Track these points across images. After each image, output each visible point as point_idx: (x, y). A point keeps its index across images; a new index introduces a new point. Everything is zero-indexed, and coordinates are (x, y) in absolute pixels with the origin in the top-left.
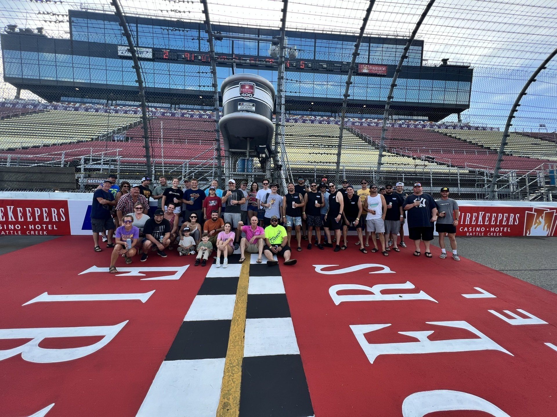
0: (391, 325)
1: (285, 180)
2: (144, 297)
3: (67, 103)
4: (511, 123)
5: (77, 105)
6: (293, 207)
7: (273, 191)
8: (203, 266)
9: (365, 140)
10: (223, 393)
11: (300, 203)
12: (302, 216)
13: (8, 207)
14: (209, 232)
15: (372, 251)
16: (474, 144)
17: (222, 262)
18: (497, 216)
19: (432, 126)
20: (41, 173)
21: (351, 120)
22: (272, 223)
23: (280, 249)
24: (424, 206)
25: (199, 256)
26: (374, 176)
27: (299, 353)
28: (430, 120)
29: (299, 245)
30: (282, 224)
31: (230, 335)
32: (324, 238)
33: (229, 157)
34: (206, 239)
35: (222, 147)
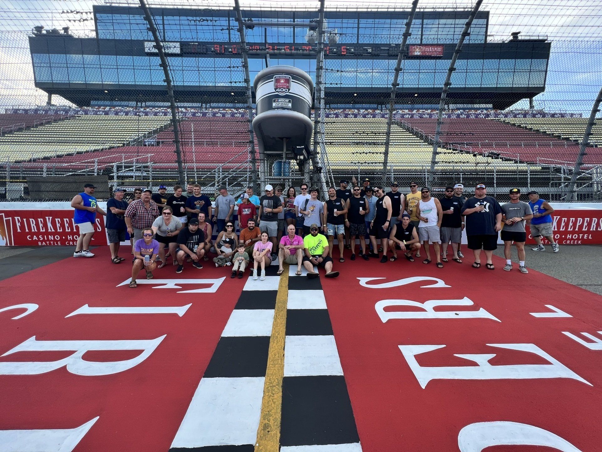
0: (445, 346)
1: (325, 184)
2: (181, 311)
3: (97, 107)
4: (598, 108)
5: (107, 109)
6: (335, 215)
7: (313, 197)
8: (239, 278)
9: (416, 134)
10: (264, 414)
11: (343, 209)
12: (344, 223)
13: (47, 218)
14: (245, 242)
15: (425, 262)
16: (549, 134)
17: (259, 274)
18: (576, 221)
19: (496, 115)
20: (75, 182)
21: (400, 112)
22: (312, 232)
23: (321, 260)
24: (488, 210)
25: (235, 268)
26: (426, 176)
27: (343, 375)
28: (495, 108)
29: (342, 256)
30: (322, 232)
31: (269, 353)
32: (370, 247)
33: (264, 160)
34: (242, 250)
35: (257, 148)
